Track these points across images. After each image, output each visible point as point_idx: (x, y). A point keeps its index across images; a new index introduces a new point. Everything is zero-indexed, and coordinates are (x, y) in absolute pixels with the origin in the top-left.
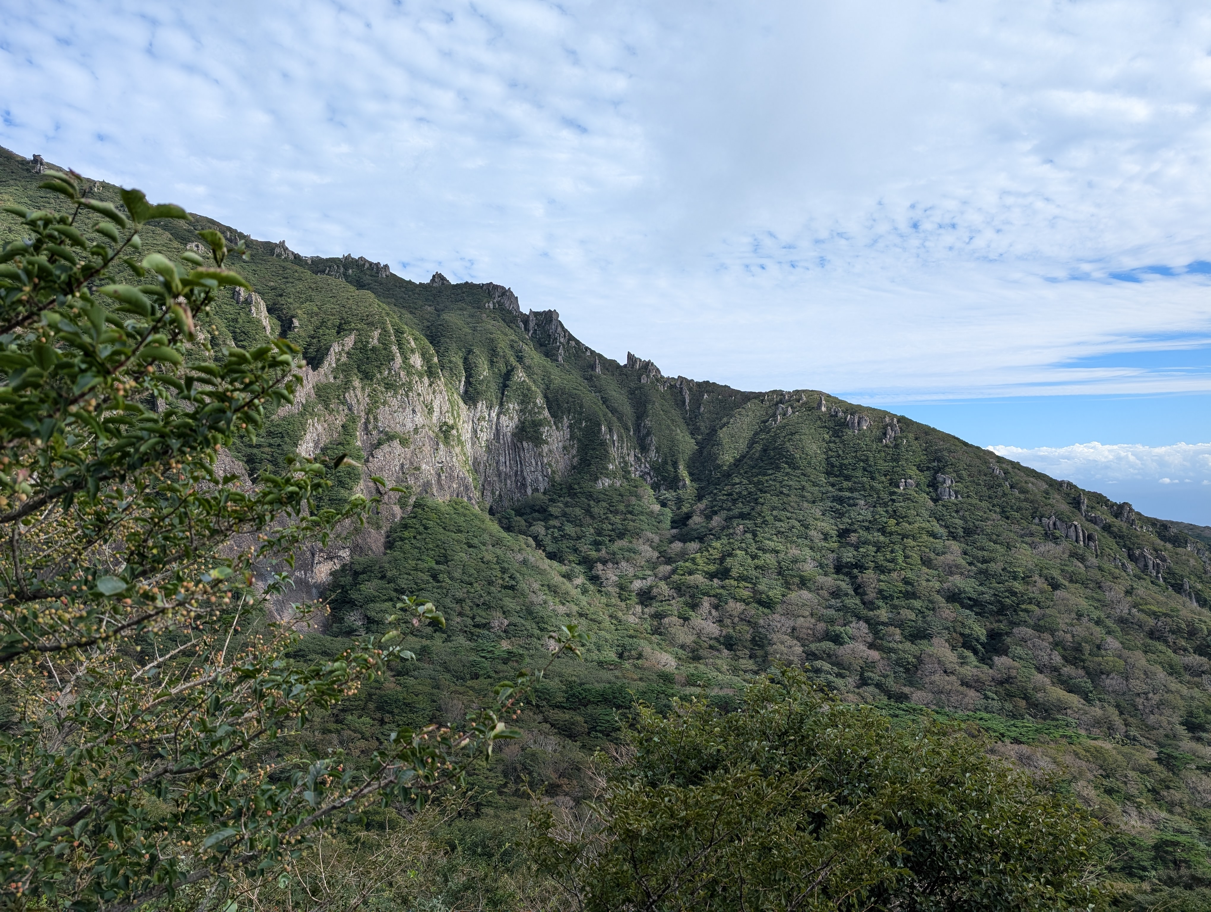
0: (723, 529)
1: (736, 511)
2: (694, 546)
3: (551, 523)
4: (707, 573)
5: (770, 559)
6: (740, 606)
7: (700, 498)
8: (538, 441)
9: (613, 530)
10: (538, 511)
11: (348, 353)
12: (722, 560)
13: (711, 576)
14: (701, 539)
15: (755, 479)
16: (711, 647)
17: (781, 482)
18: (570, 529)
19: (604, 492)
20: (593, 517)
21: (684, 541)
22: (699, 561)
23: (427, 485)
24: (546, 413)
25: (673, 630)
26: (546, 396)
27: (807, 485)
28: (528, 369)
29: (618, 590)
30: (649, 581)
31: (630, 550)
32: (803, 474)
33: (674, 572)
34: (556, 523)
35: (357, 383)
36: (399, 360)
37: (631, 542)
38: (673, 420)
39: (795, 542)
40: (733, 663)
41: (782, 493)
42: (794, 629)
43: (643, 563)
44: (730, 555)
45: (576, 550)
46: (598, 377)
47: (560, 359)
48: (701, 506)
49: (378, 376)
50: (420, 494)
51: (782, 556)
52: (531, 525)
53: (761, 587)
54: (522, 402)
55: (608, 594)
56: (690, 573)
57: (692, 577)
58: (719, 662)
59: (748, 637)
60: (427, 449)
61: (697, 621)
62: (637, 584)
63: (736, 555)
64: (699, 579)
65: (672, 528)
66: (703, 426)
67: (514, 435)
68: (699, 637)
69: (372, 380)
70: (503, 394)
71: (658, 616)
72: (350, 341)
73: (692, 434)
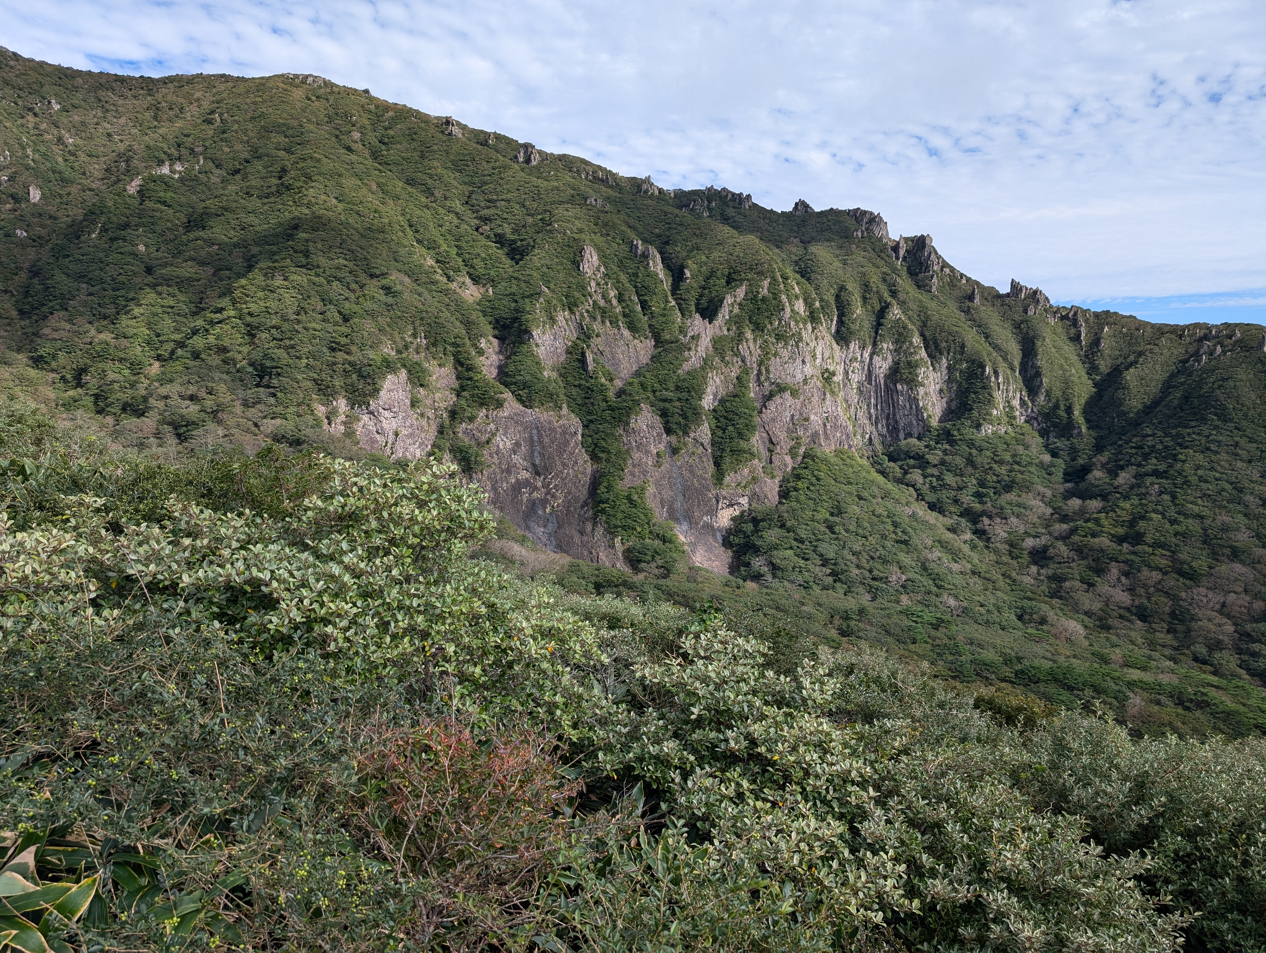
0: (1132, 487)
1: (1149, 468)
2: (1094, 504)
3: (929, 471)
4: (1114, 536)
5: (1193, 525)
6: (1156, 576)
7: (1099, 448)
8: (913, 383)
9: (998, 482)
10: (913, 458)
11: (740, 304)
12: (1132, 523)
13: (1120, 540)
14: (1104, 497)
15: (1174, 432)
16: (1121, 617)
17: (1208, 436)
18: (950, 479)
19: (987, 440)
20: (975, 467)
21: (1083, 497)
22: (1105, 522)
23: (815, 435)
24: (923, 353)
25: (1076, 596)
26: (922, 335)
27: (1243, 442)
28: (902, 304)
29: (1007, 547)
30: (1044, 540)
31: (1019, 505)
32: (1237, 428)
33: (1073, 531)
34: (935, 472)
35: (749, 335)
36: (788, 310)
37: (1020, 496)
38: (1066, 359)
39: (1225, 507)
40: (1149, 636)
41: (1208, 449)
42: (1224, 605)
43: (1035, 520)
44: (1143, 518)
45: (956, 501)
46: (976, 309)
47: (934, 289)
48: (1103, 458)
49: (769, 326)
50: (809, 444)
51: (1208, 522)
52: (906, 473)
53: (1183, 556)
54: (897, 342)
55: (996, 551)
56: (1094, 535)
57: (1097, 540)
58: (1133, 634)
59: (1167, 609)
60: (815, 399)
61: (1103, 588)
62: (1030, 542)
63: (1151, 519)
64: (1104, 541)
65: (1066, 481)
66: (1104, 366)
67: (887, 377)
68: (1107, 605)
69: (763, 331)
70: (876, 333)
71: (1057, 579)
72: (741, 292)
73: (1088, 373)
